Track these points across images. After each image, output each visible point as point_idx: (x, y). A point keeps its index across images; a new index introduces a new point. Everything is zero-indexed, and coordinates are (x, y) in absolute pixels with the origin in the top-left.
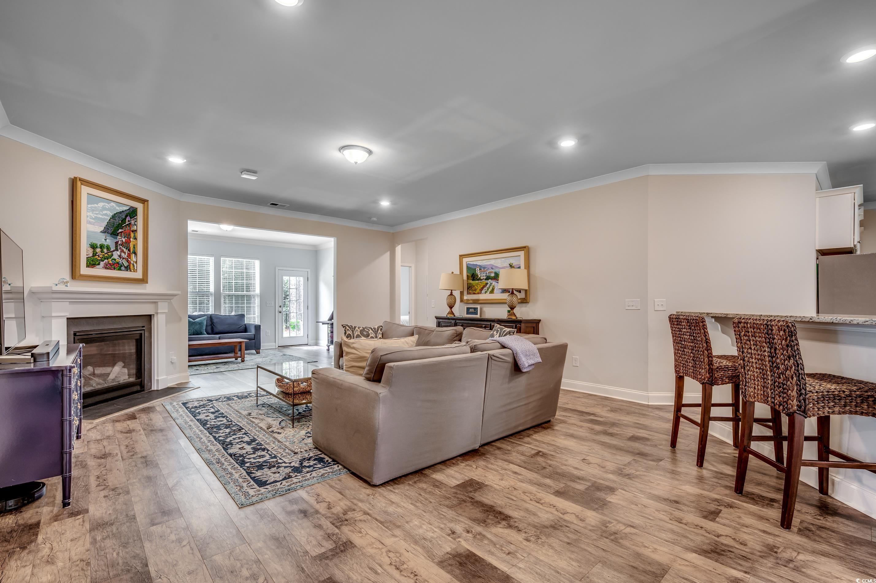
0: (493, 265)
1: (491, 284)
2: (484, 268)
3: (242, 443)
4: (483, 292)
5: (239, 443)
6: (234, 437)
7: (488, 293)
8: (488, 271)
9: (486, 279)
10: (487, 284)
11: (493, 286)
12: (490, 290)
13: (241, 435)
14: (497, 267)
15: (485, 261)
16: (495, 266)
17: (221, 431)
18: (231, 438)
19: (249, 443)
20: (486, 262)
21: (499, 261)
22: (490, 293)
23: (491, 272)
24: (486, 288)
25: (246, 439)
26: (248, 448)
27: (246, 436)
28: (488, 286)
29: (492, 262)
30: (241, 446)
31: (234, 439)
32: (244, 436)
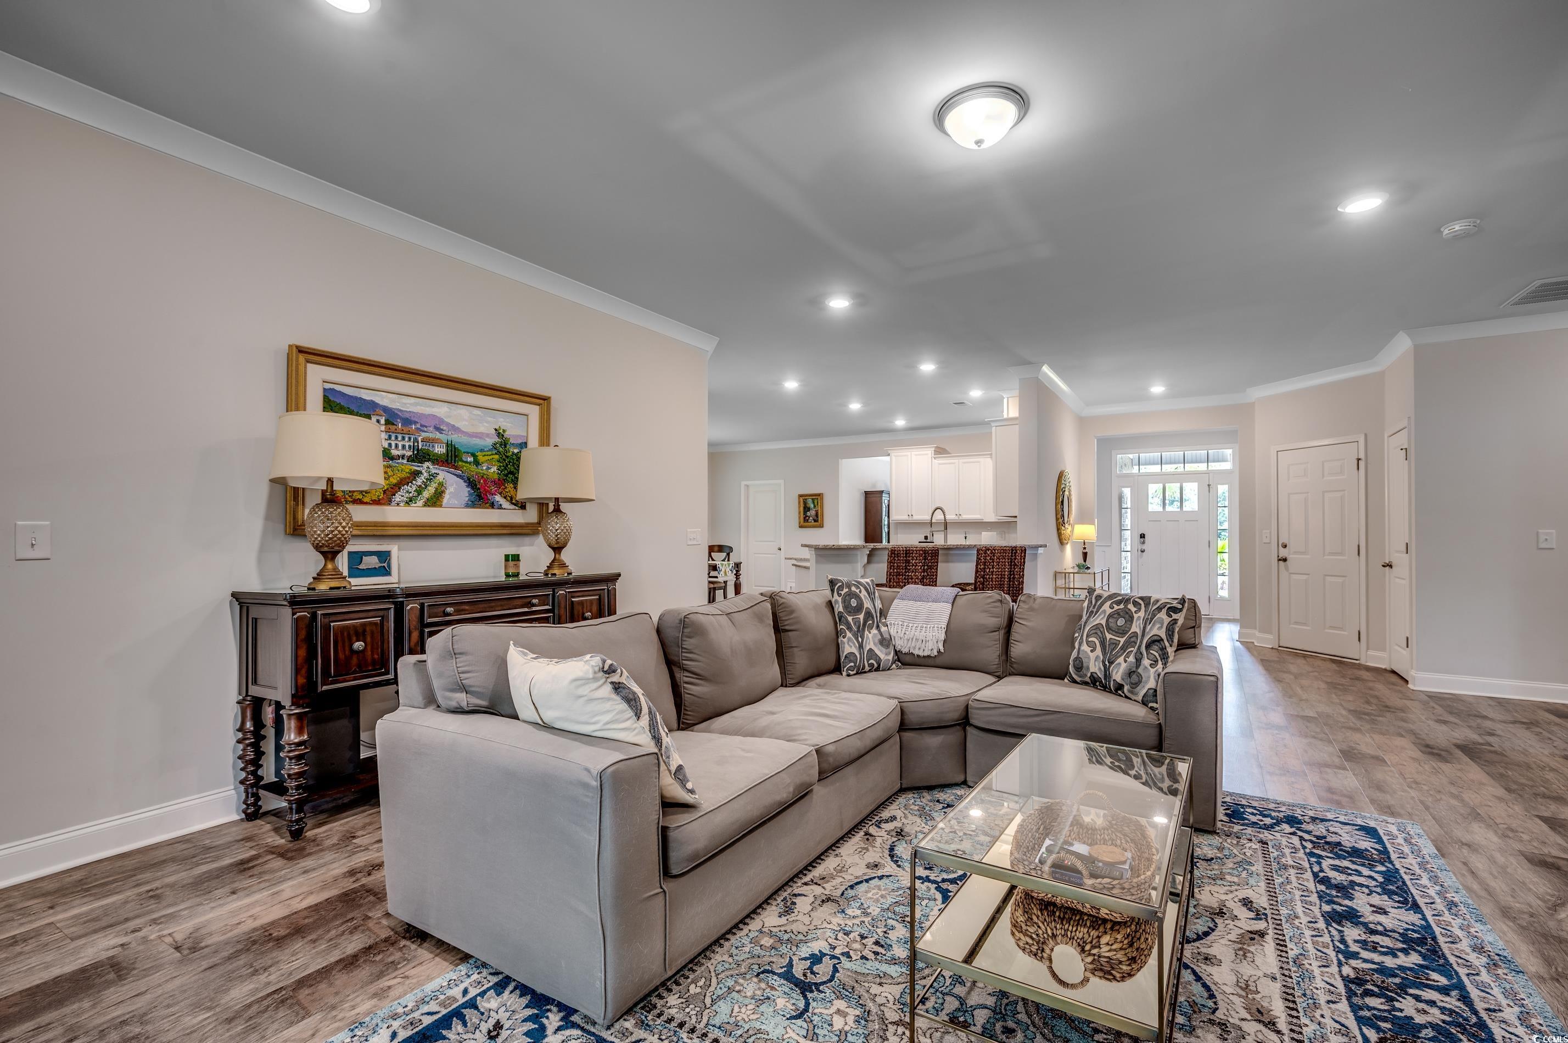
0: (441, 421)
1: (432, 477)
2: (407, 422)
3: (1371, 926)
4: (397, 498)
5: (1380, 928)
6: (1389, 962)
7: (420, 503)
8: (424, 435)
9: (410, 459)
10: (417, 474)
11: (441, 484)
12: (426, 494)
13: (1365, 954)
14: (456, 429)
15: (412, 400)
16: (448, 424)
17: (1435, 1015)
18: (1403, 960)
19: (1352, 916)
20: (416, 404)
21: (463, 411)
22: (426, 504)
23: (434, 441)
24: (412, 488)
25: (1353, 933)
26: (1361, 902)
27: (1350, 942)
28: (419, 481)
29: (441, 411)
30: (1381, 918)
31: (1392, 953)
32: (1354, 948)
